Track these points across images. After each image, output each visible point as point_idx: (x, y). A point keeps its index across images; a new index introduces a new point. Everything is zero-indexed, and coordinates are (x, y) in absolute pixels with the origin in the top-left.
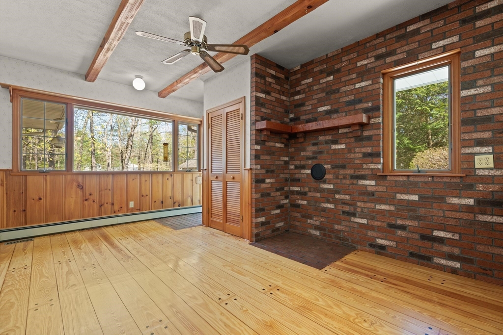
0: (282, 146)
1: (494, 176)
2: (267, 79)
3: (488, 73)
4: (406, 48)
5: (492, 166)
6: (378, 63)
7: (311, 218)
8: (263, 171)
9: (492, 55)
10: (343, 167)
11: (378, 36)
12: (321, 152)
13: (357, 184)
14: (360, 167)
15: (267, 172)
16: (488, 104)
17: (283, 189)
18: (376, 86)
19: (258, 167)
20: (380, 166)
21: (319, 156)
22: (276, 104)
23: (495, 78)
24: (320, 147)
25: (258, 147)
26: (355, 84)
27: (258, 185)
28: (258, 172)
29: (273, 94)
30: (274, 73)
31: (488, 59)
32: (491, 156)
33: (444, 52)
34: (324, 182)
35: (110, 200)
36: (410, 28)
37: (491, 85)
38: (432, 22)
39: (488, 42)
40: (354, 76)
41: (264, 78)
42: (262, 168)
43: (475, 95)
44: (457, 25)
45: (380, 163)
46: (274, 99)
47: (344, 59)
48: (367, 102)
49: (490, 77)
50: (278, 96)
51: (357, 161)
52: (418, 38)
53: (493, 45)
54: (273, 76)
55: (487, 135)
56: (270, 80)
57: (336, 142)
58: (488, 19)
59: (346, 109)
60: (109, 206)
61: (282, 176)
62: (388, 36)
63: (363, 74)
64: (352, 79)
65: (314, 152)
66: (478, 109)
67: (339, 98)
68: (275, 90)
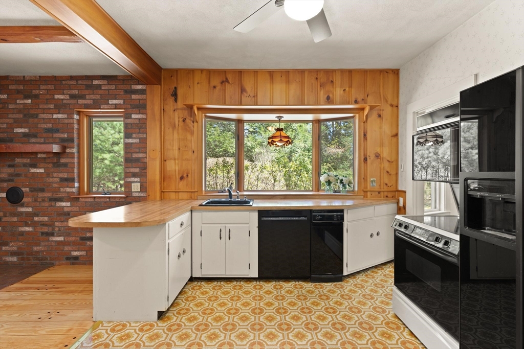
1: (140, 197)
3: (137, 130)
4: (93, 97)
5: (139, 191)
6: (73, 101)
7: (7, 245)
9: (139, 119)
10: (42, 190)
11: (72, 78)
12: (18, 175)
13: (55, 206)
14: (57, 190)
16: (137, 150)
18: (71, 121)
20: (74, 190)
21: (15, 179)
23: (141, 135)
24: (17, 169)
26: (53, 114)
31: (137, 122)
32: (139, 184)
33: (115, 108)
34: (22, 206)
36: (95, 82)
37: (140, 138)
38: (108, 84)
39: (137, 111)
40: (52, 106)
43: (132, 143)
44: (122, 93)
45: (74, 187)
47: (42, 87)
48: (63, 133)
49: (139, 133)
51: (55, 185)
52: (100, 92)
53: (140, 113)
55: (137, 170)
57: (34, 166)
58: (137, 95)
59: (45, 135)
62: (80, 82)
63: (60, 107)
64: (50, 109)
65: (10, 175)
66: (134, 153)
67: (38, 124)
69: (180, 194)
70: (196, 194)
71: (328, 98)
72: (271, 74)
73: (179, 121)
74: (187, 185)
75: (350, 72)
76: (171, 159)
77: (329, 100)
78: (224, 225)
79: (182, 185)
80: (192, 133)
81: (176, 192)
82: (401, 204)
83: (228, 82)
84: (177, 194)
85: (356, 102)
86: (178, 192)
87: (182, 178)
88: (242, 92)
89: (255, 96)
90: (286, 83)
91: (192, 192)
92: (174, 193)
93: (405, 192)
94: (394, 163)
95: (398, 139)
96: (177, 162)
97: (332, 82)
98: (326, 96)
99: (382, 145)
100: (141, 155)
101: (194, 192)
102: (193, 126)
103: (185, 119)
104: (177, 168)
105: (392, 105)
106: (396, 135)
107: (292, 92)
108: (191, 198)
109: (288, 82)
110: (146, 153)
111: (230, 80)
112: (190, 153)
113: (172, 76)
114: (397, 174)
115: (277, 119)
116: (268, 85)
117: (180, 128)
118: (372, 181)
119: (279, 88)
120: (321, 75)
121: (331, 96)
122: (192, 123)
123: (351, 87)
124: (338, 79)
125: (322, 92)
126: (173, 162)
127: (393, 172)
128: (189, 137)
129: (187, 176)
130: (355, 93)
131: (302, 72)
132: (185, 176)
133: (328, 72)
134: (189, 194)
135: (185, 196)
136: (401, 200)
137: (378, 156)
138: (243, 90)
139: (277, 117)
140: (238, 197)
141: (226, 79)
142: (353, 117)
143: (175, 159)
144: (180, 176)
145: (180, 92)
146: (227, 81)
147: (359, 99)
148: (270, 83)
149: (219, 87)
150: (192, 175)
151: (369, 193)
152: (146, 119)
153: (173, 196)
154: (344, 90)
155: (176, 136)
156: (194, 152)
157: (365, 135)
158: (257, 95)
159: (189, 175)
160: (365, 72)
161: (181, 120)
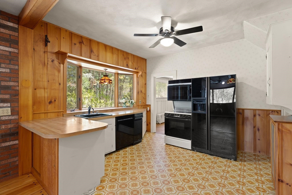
3: (8, 61)
5: (10, 114)
9: (10, 52)
16: (8, 79)
23: (12, 66)
31: (8, 54)
32: (10, 109)
37: (10, 69)
39: (8, 44)
49: (9, 64)
55: (7, 97)
69: (49, 114)
70: (62, 113)
71: (127, 65)
72: (106, 46)
73: (48, 61)
74: (55, 107)
75: (134, 55)
76: (41, 88)
77: (127, 66)
79: (50, 107)
80: (59, 71)
81: (45, 113)
82: (148, 110)
83: (84, 44)
84: (46, 114)
85: (135, 69)
86: (47, 113)
87: (50, 102)
88: (91, 52)
89: (98, 56)
90: (112, 53)
91: (58, 112)
92: (44, 114)
93: (150, 105)
94: (145, 95)
95: (146, 85)
96: (46, 90)
97: (128, 58)
98: (126, 64)
99: (142, 88)
100: (12, 84)
101: (60, 112)
102: (60, 67)
103: (54, 60)
104: (46, 95)
105: (145, 73)
106: (146, 84)
107: (114, 58)
108: (58, 116)
110: (18, 82)
111: (84, 43)
112: (57, 84)
113: (42, 26)
114: (146, 99)
116: (104, 52)
117: (49, 66)
118: (140, 101)
119: (109, 55)
120: (125, 54)
121: (128, 64)
122: (59, 64)
123: (134, 62)
124: (130, 57)
125: (125, 62)
126: (43, 90)
127: (145, 98)
128: (56, 73)
129: (55, 101)
130: (135, 66)
131: (118, 50)
132: (53, 100)
133: (127, 53)
134: (56, 114)
135: (53, 115)
136: (148, 108)
137: (141, 92)
138: (91, 51)
139: (105, 69)
140: (93, 112)
141: (82, 41)
142: (133, 75)
143: (45, 89)
144: (49, 101)
147: (136, 68)
149: (78, 45)
150: (58, 100)
151: (139, 106)
152: (18, 53)
153: (43, 116)
154: (132, 63)
156: (60, 84)
157: (138, 83)
159: (57, 100)
160: (138, 57)
161: (50, 60)
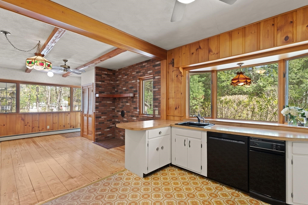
0: (111, 102)
1: (158, 117)
2: (102, 76)
3: (157, 84)
4: (143, 71)
5: (158, 114)
6: (137, 75)
7: (121, 132)
8: (100, 113)
10: (129, 112)
11: (137, 64)
12: (123, 106)
13: (132, 119)
14: (132, 113)
15: (102, 113)
16: (157, 94)
17: (111, 120)
18: (136, 83)
19: (98, 112)
20: (137, 112)
21: (123, 107)
22: (107, 85)
24: (124, 103)
25: (98, 104)
26: (132, 81)
27: (98, 119)
28: (97, 114)
29: (106, 82)
30: (106, 73)
31: (157, 80)
32: (158, 111)
33: (150, 75)
34: (124, 118)
35: (37, 125)
36: (144, 64)
37: (158, 88)
38: (148, 64)
39: (157, 74)
40: (132, 78)
41: (101, 76)
42: (99, 112)
43: (155, 91)
44: (152, 67)
45: (137, 111)
46: (106, 84)
47: (129, 70)
48: (134, 88)
49: (158, 86)
50: (109, 82)
51: (132, 110)
52: (145, 68)
53: (158, 76)
54: (105, 74)
55: (157, 104)
56: (104, 76)
57: (127, 102)
58: (157, 67)
59: (130, 90)
60: (37, 128)
61: (111, 115)
62: (139, 66)
63: (134, 78)
64: (131, 79)
65: (122, 106)
66: (156, 96)
67: (128, 85)
68: (107, 80)
69: (175, 117)
71: (287, 39)
72: (230, 34)
73: (175, 77)
74: (178, 113)
76: (171, 98)
78: (187, 138)
79: (176, 113)
80: (181, 83)
81: (173, 116)
86: (174, 116)
87: (176, 108)
90: (243, 37)
91: (181, 117)
96: (174, 99)
97: (292, 22)
98: (284, 37)
100: (158, 97)
101: (182, 117)
102: (182, 79)
103: (178, 75)
104: (174, 103)
107: (248, 43)
108: (181, 120)
109: (244, 36)
110: (160, 95)
111: (202, 47)
112: (180, 94)
113: (172, 53)
115: (238, 66)
117: (175, 81)
119: (237, 43)
120: (278, 20)
121: (290, 36)
122: (181, 77)
124: (299, 18)
125: (279, 35)
128: (179, 85)
129: (179, 107)
131: (258, 24)
132: (177, 107)
134: (179, 117)
138: (210, 51)
139: (238, 64)
140: (204, 122)
141: (200, 46)
143: (173, 98)
144: (175, 107)
145: (175, 61)
146: (200, 48)
148: (229, 41)
149: (195, 53)
152: (160, 78)
153: (172, 118)
154: (307, 26)
155: (173, 85)
158: (219, 52)
159: (180, 107)
161: (176, 76)
